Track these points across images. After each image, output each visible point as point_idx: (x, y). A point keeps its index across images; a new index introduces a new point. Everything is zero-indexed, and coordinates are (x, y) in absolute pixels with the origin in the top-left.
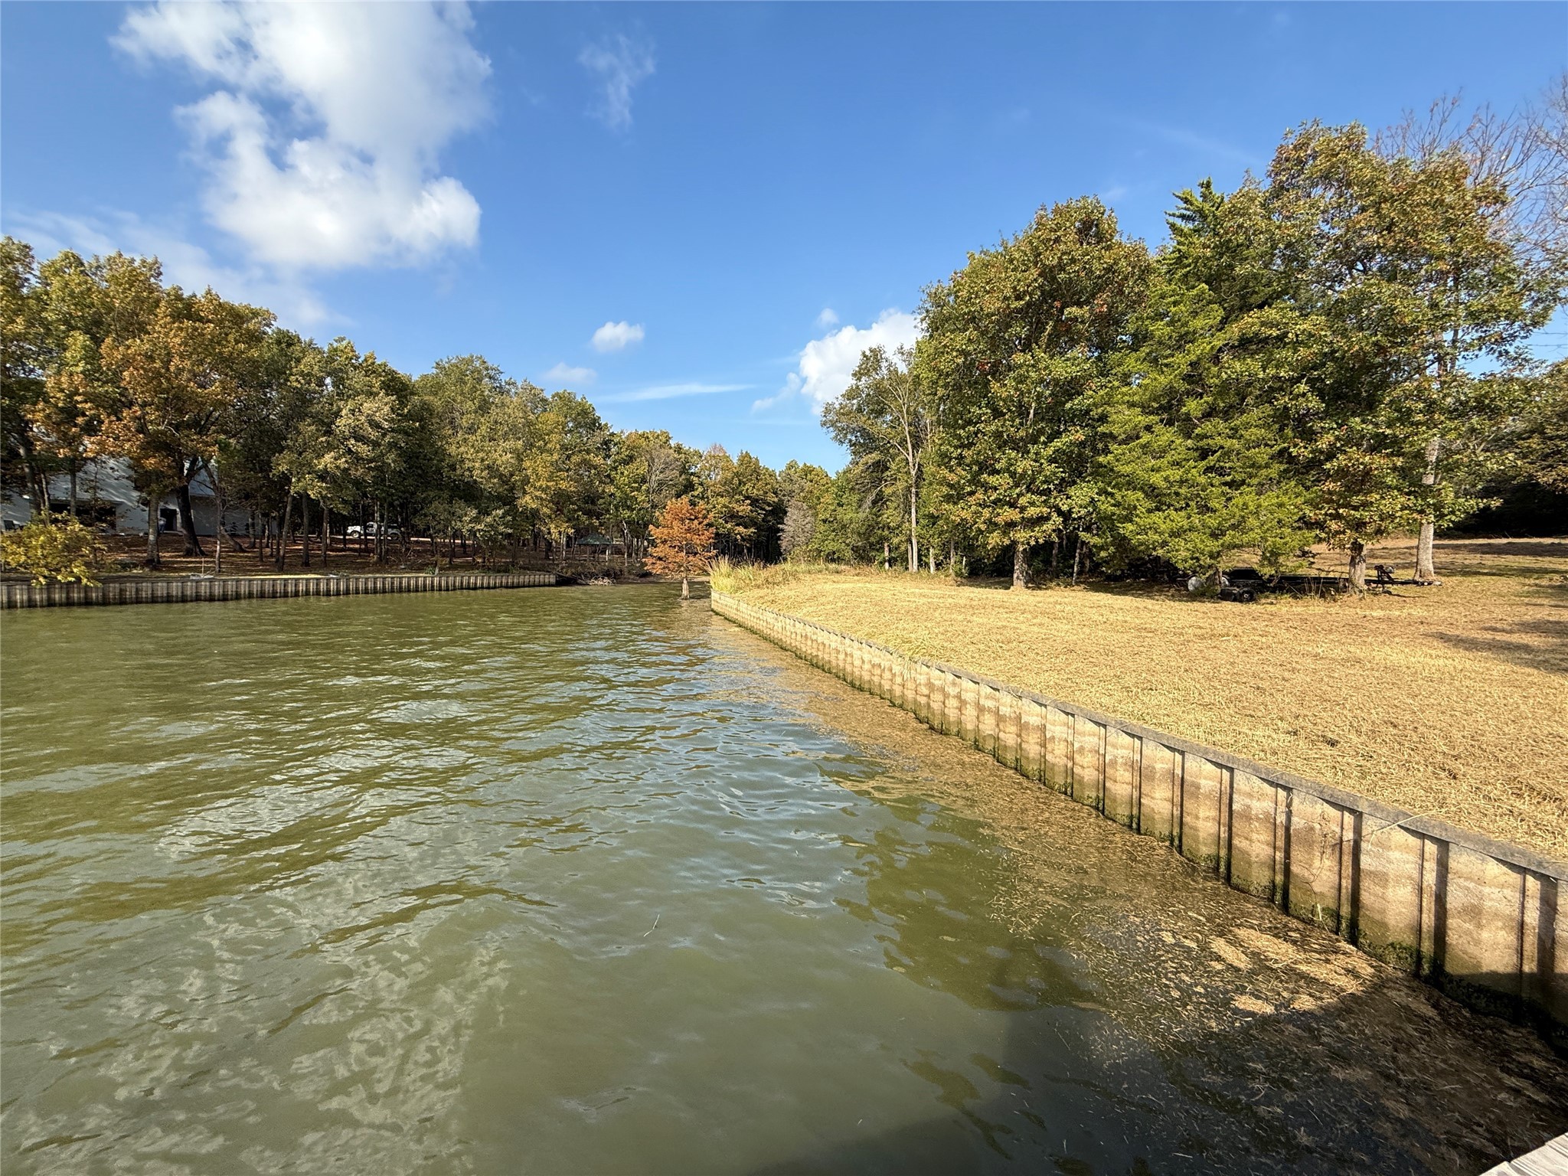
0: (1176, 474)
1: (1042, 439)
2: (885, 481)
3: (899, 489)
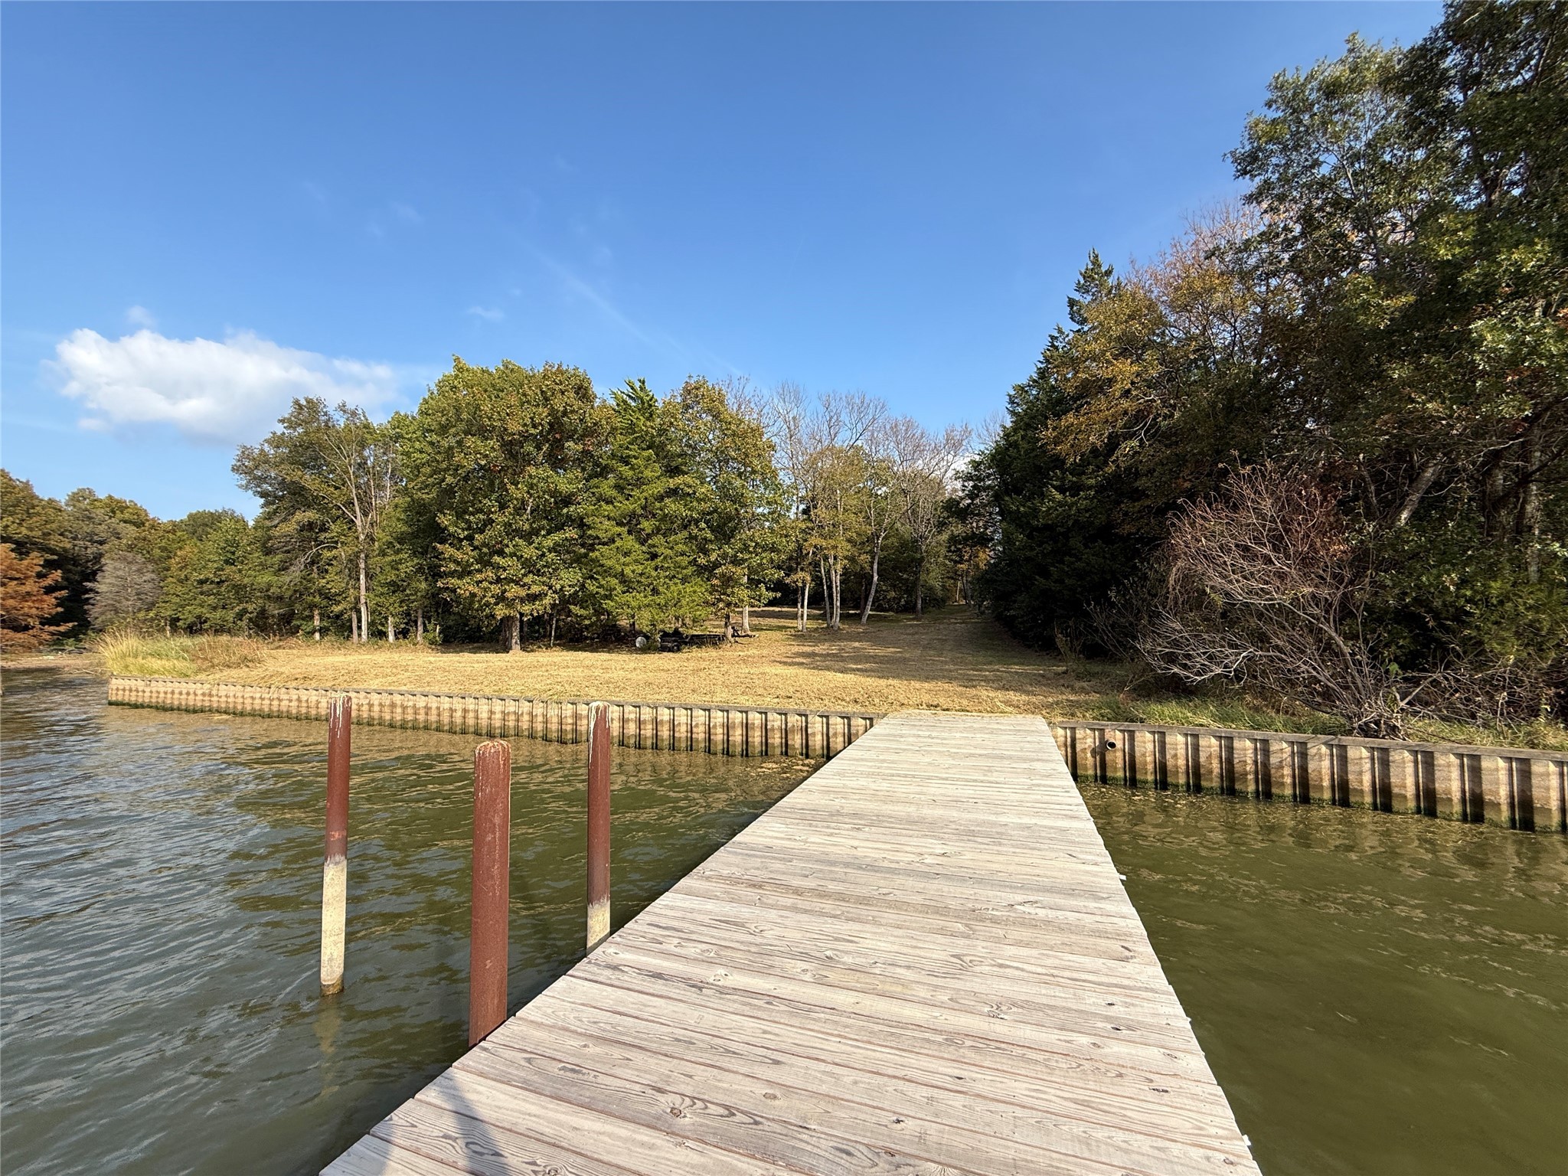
0: (640, 569)
1: (543, 533)
2: (322, 542)
3: (342, 552)
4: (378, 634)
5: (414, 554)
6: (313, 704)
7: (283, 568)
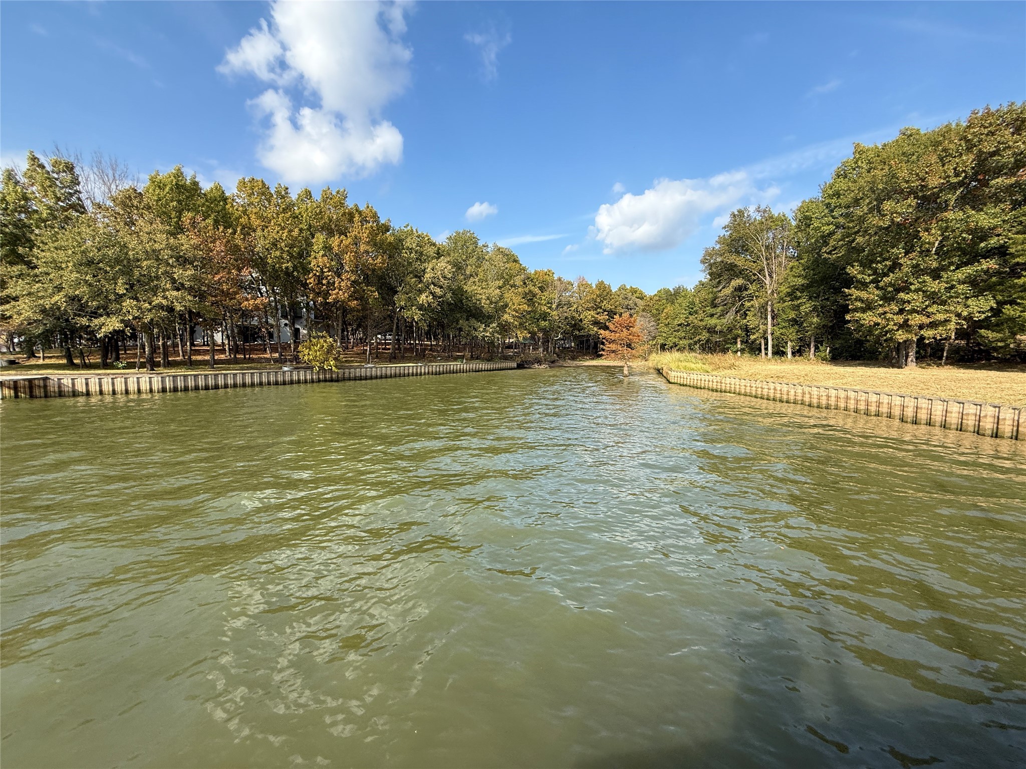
1: (953, 268)
2: (744, 297)
3: (756, 303)
4: (779, 352)
5: (810, 298)
6: (785, 392)
7: (723, 315)
